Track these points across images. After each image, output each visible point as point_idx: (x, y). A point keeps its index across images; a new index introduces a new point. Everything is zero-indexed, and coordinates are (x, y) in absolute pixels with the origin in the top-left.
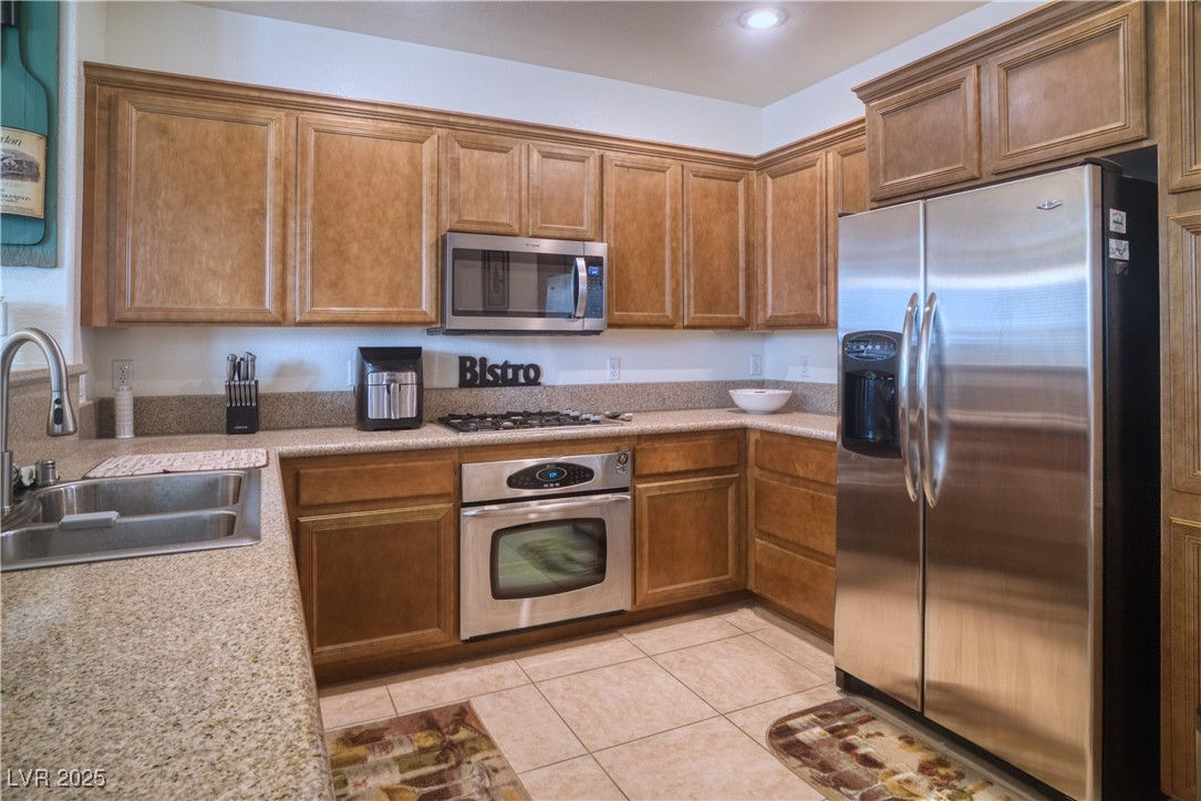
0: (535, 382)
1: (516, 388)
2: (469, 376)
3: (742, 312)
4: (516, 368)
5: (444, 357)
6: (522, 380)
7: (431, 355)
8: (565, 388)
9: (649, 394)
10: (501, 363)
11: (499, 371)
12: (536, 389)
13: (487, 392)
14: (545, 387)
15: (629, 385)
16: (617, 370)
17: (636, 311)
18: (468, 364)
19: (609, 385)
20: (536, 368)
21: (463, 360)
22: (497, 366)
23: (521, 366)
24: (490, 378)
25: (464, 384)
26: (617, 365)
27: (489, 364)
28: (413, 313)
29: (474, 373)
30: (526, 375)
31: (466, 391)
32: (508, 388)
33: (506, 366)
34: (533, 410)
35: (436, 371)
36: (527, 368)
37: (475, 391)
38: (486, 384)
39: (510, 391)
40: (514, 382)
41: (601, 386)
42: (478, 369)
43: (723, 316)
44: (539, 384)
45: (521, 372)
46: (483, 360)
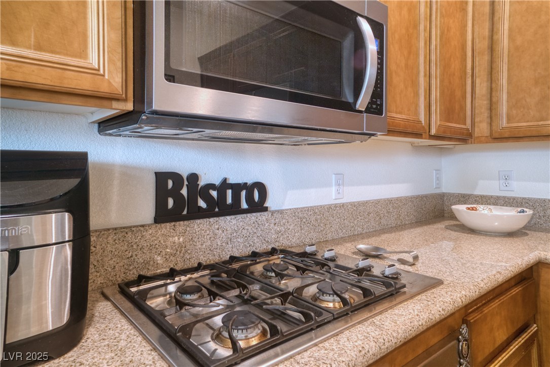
0: (258, 207)
1: (239, 217)
2: (171, 202)
3: (469, 121)
4: (237, 188)
5: (129, 174)
6: (244, 206)
7: (106, 170)
8: (295, 212)
9: (369, 214)
10: (217, 182)
11: (214, 194)
12: (261, 217)
13: (200, 226)
14: (273, 213)
15: (353, 204)
16: (341, 187)
17: (396, 113)
18: (170, 184)
19: (336, 206)
20: (261, 188)
21: (161, 178)
22: (211, 186)
23: (244, 186)
24: (202, 204)
25: (163, 216)
26: (341, 182)
27: (202, 183)
28: (64, 67)
29: (178, 198)
30: (249, 198)
31: (167, 227)
32: (228, 218)
33: (225, 185)
34: (261, 247)
35: (115, 198)
36: (249, 188)
37: (181, 226)
38: (197, 214)
39: (230, 222)
40: (234, 210)
41: (330, 207)
42: (184, 192)
43: (458, 126)
44: (266, 209)
45: (243, 193)
46: (193, 178)
